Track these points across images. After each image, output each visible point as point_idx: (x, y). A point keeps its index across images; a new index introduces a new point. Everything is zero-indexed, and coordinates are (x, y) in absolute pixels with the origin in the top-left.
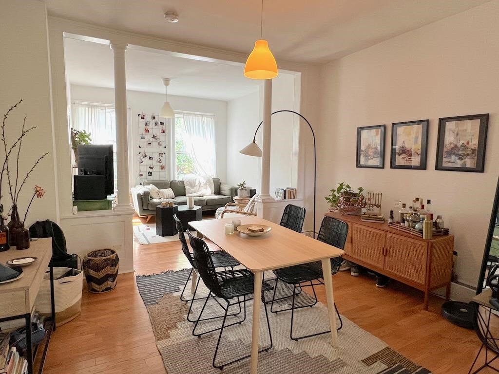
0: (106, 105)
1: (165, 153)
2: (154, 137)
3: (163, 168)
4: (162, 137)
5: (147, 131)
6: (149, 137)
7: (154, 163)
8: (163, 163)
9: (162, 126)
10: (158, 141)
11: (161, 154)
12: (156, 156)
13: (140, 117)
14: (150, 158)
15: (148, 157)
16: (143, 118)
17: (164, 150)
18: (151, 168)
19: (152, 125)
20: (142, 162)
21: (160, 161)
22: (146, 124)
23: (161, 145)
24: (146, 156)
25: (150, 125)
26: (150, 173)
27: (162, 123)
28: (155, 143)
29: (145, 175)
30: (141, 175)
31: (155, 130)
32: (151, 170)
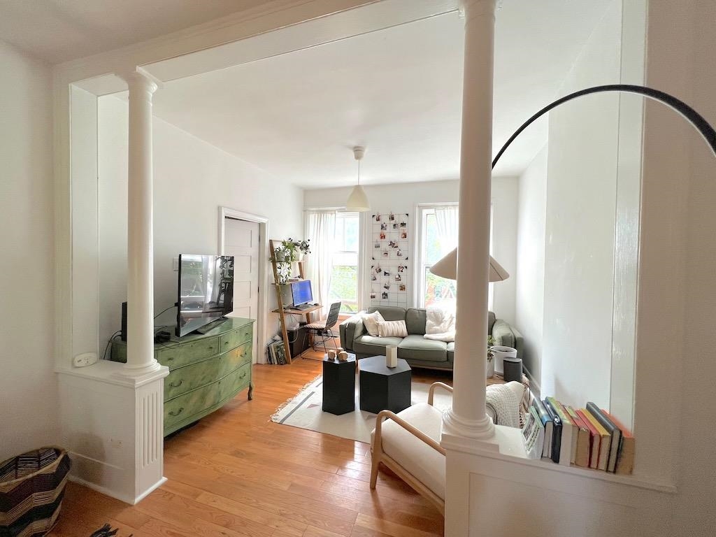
0: (335, 208)
1: (406, 267)
2: (392, 244)
3: (402, 288)
4: (402, 245)
5: (383, 237)
6: (385, 245)
7: (391, 280)
8: (404, 281)
9: (402, 228)
10: (397, 250)
11: (401, 268)
12: (394, 271)
13: (375, 218)
14: (385, 273)
15: (382, 273)
16: (378, 220)
17: (405, 263)
18: (386, 287)
19: (390, 228)
20: (375, 279)
21: (399, 279)
22: (382, 227)
23: (400, 255)
24: (380, 270)
25: (388, 228)
26: (385, 295)
27: (403, 224)
28: (393, 253)
29: (379, 296)
30: (373, 297)
31: (393, 235)
32: (386, 291)
